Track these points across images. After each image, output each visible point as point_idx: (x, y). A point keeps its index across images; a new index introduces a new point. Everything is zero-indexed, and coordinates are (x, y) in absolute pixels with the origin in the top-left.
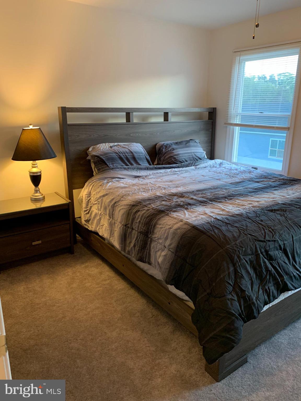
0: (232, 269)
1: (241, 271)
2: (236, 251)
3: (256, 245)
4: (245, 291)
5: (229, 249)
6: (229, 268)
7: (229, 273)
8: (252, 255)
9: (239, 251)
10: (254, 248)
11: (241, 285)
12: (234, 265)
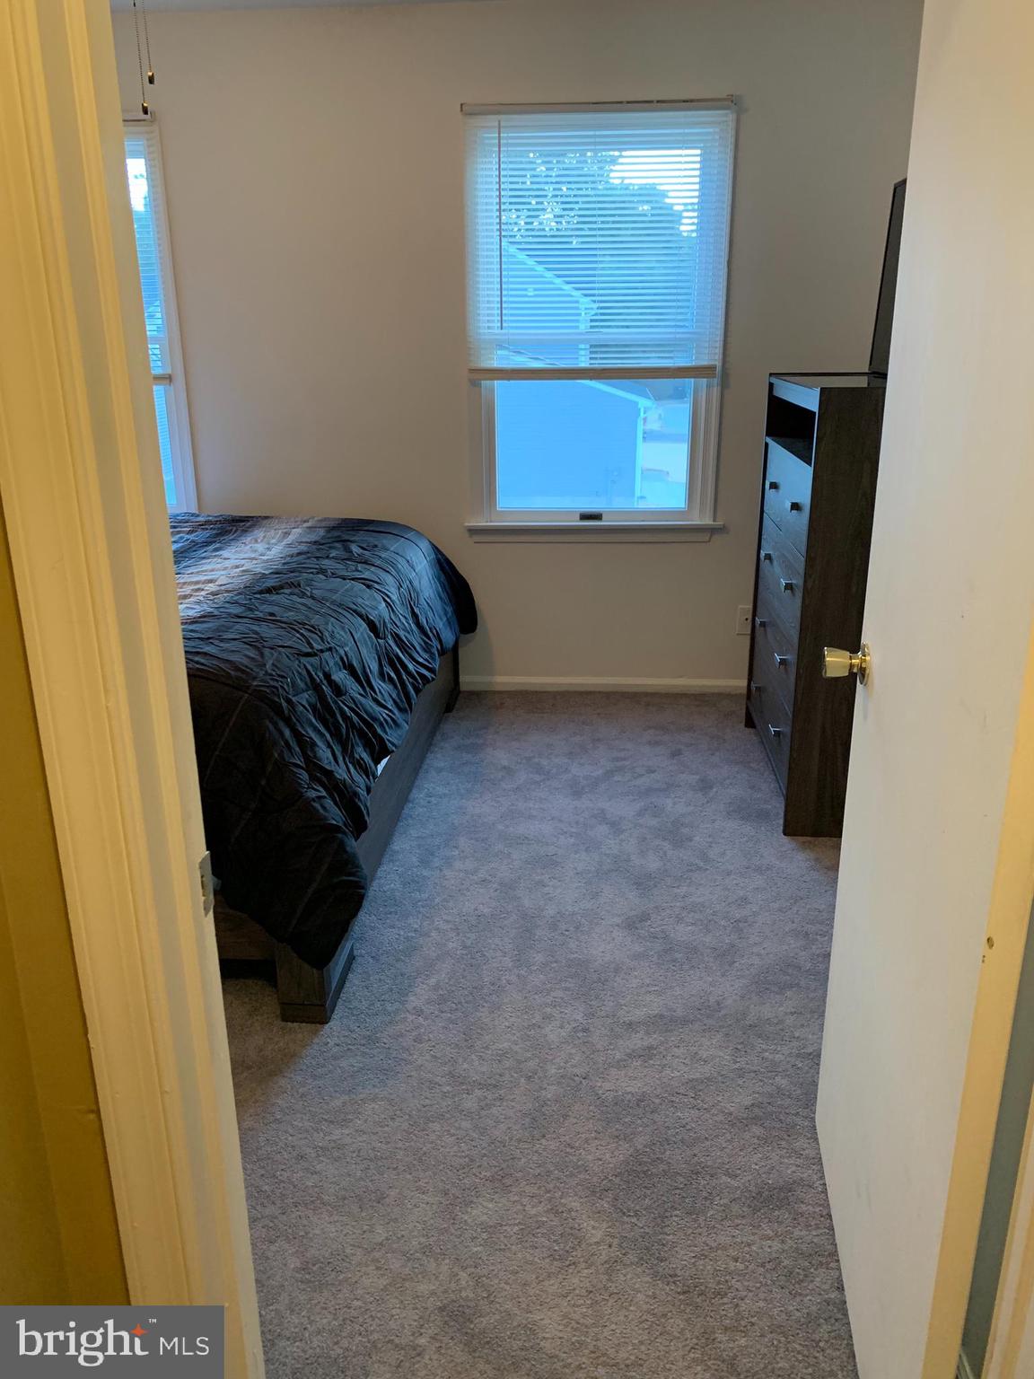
0: (287, 733)
1: (307, 732)
2: (276, 688)
3: (305, 665)
4: (332, 771)
5: (262, 689)
6: (282, 734)
7: (287, 743)
8: (307, 691)
9: (282, 687)
10: (304, 673)
11: (319, 760)
12: (288, 722)
